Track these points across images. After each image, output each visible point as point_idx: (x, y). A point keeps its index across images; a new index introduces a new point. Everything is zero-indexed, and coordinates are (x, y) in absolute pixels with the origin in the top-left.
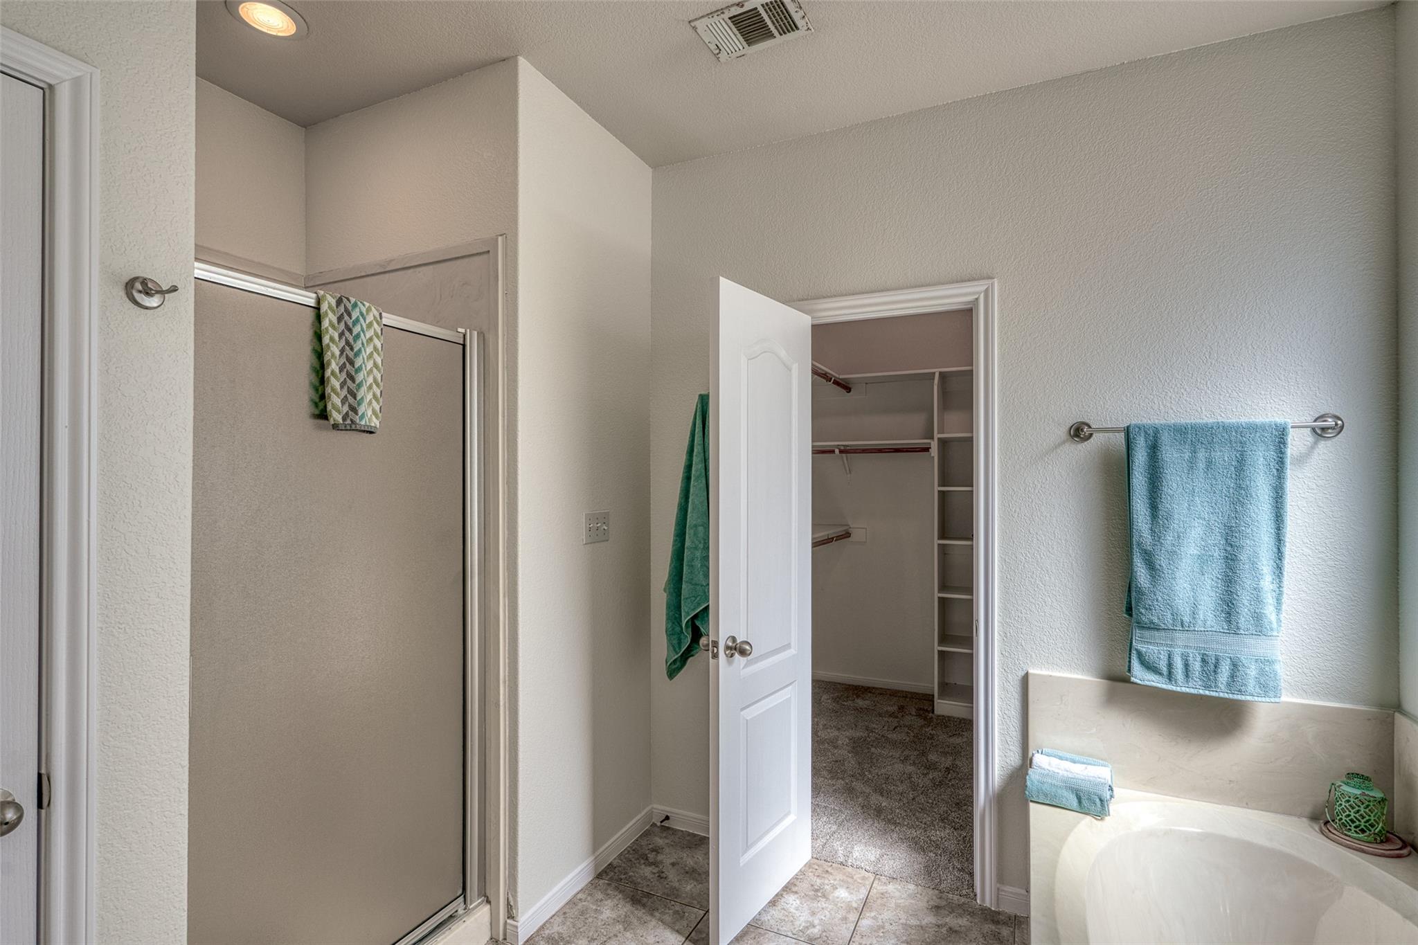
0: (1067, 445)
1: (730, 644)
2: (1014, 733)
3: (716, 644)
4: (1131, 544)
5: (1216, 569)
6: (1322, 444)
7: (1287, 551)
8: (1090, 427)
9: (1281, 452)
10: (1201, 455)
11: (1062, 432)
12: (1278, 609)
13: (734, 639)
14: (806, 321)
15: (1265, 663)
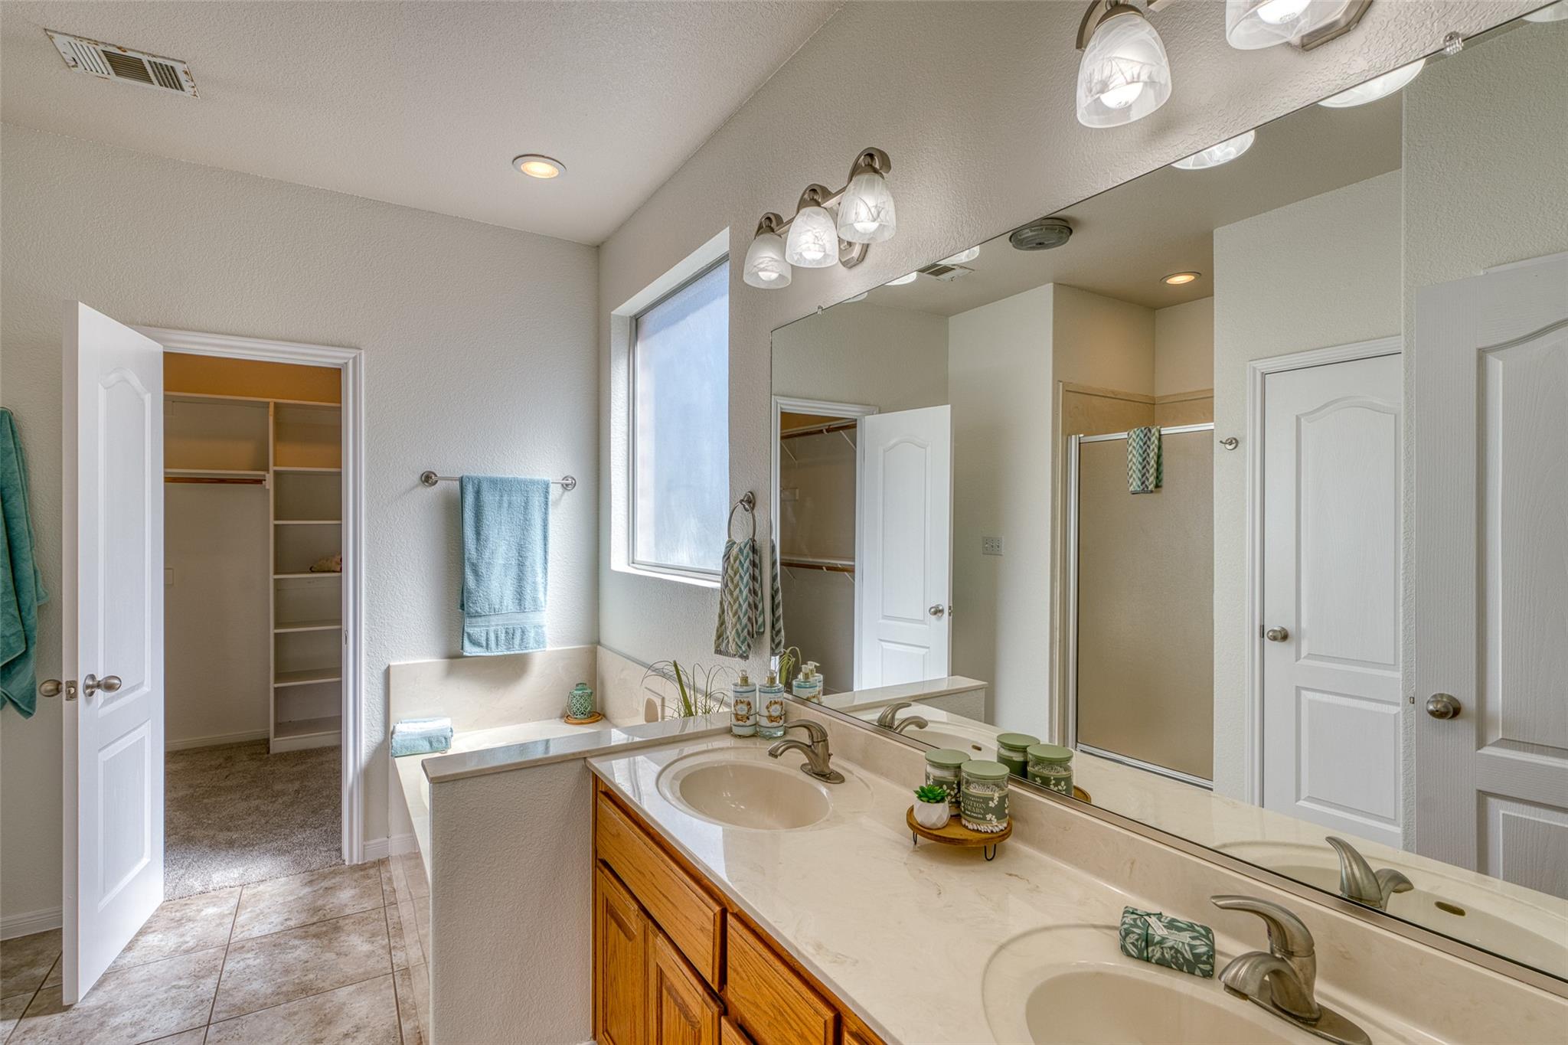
0: (419, 488)
1: (91, 683)
2: (379, 716)
3: (73, 684)
4: (464, 559)
5: (513, 572)
6: (566, 493)
7: (550, 557)
8: (436, 476)
9: (547, 498)
10: (505, 498)
11: (416, 478)
12: (545, 594)
13: (93, 677)
14: (159, 349)
15: (538, 627)
